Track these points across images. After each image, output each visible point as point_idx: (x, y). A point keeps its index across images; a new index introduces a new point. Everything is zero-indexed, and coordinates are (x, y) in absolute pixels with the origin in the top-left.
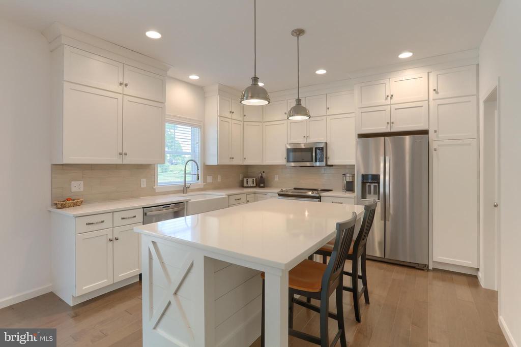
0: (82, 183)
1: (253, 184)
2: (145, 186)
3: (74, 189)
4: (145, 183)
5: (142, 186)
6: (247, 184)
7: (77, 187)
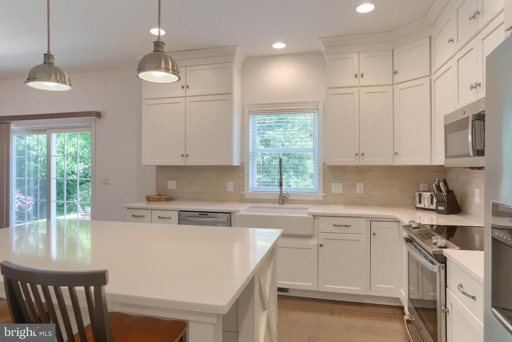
0: (175, 182)
1: (432, 204)
2: (232, 190)
3: (169, 187)
4: (232, 187)
5: (229, 190)
6: (420, 203)
7: (172, 185)
